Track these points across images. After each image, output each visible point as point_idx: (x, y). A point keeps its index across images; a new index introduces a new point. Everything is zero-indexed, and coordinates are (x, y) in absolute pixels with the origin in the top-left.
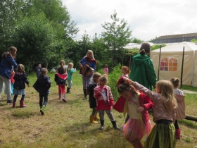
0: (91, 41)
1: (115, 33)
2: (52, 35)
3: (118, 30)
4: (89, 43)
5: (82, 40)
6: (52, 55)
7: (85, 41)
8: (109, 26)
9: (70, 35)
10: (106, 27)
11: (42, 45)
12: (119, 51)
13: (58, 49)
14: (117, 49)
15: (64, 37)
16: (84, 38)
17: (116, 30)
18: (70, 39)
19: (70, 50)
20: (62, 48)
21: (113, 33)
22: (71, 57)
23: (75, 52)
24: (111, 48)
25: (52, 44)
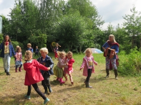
0: (115, 30)
1: (134, 22)
2: (84, 26)
3: (137, 20)
4: (113, 31)
5: (107, 30)
6: (84, 41)
7: (109, 31)
8: (129, 17)
9: (98, 26)
10: (127, 18)
11: (77, 34)
12: (138, 37)
13: (89, 36)
14: (136, 35)
15: (94, 27)
16: (109, 28)
17: (135, 20)
18: (98, 29)
19: (98, 37)
20: (91, 36)
21: (132, 23)
22: (99, 42)
23: (102, 39)
24: (131, 35)
25: (84, 33)
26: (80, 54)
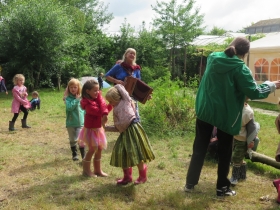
0: (136, 35)
1: (175, 19)
2: (65, 27)
3: (180, 15)
4: (132, 39)
5: (120, 34)
6: (66, 61)
7: (124, 36)
8: (165, 7)
9: (99, 27)
10: (159, 9)
11: (49, 45)
12: (183, 50)
13: (77, 50)
14: (178, 47)
15: (89, 30)
16: (124, 31)
17: (176, 14)
18: (99, 32)
19: (100, 52)
20: (83, 49)
21: (171, 20)
22: (101, 62)
23: (108, 54)
24: (169, 46)
25: (66, 43)
26: (58, 90)
